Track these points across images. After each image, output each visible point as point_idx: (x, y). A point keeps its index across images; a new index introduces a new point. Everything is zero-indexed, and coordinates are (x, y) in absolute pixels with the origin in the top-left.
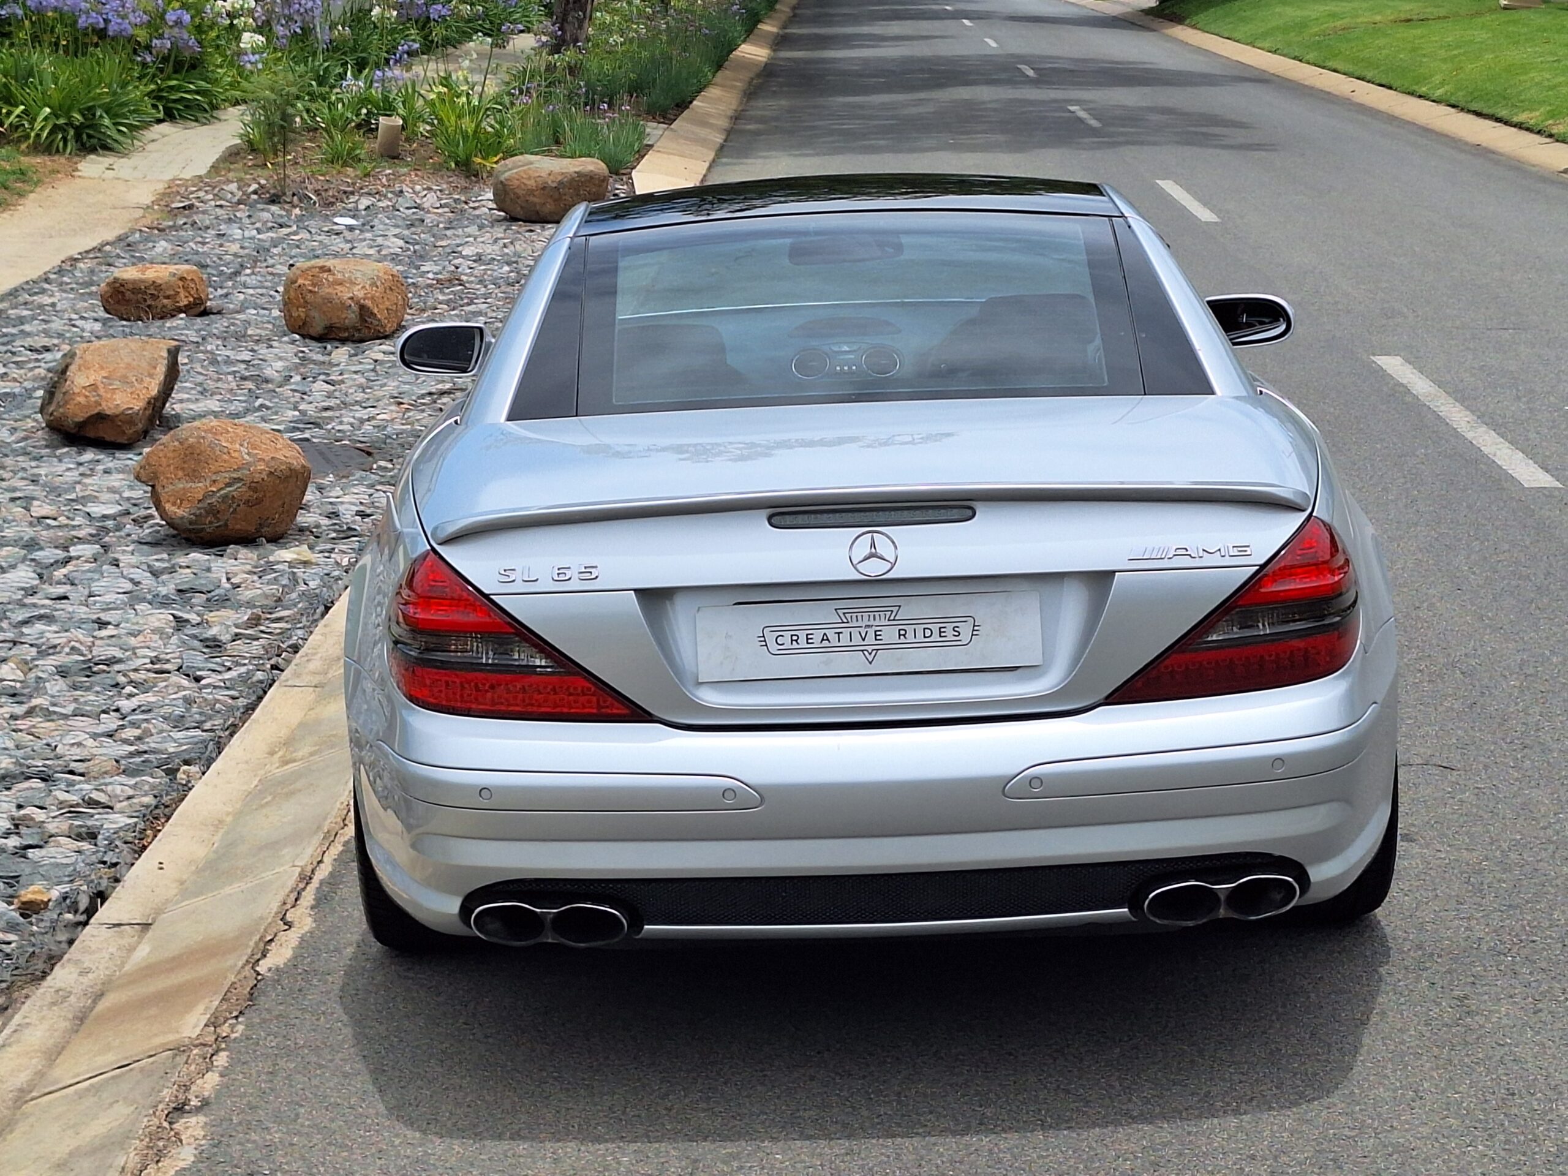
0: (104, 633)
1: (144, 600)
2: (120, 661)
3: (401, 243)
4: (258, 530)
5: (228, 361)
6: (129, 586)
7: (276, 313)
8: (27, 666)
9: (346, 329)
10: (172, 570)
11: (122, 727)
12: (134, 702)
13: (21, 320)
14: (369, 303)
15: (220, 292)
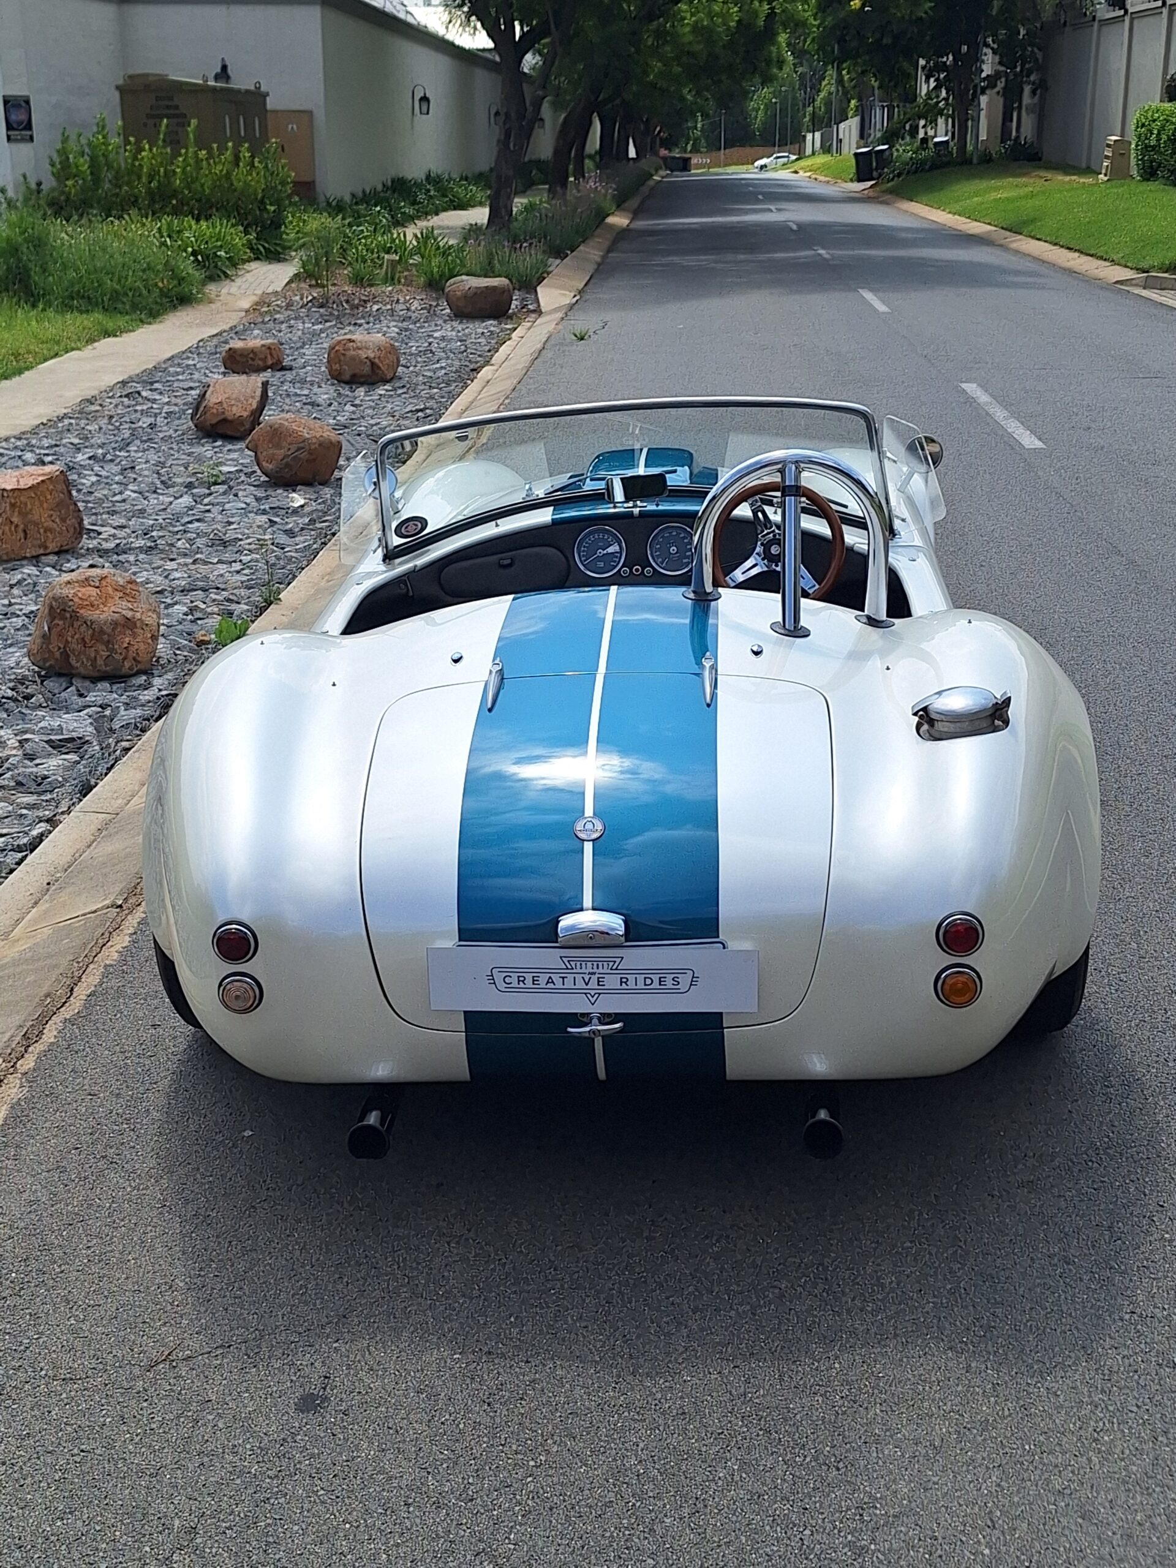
0: (232, 527)
1: (252, 512)
2: (241, 540)
3: (397, 330)
4: (314, 477)
5: (296, 395)
6: (244, 506)
7: (323, 369)
8: (191, 541)
9: (362, 376)
10: (267, 497)
11: (243, 569)
12: (249, 558)
13: (178, 374)
14: (377, 361)
15: (290, 358)
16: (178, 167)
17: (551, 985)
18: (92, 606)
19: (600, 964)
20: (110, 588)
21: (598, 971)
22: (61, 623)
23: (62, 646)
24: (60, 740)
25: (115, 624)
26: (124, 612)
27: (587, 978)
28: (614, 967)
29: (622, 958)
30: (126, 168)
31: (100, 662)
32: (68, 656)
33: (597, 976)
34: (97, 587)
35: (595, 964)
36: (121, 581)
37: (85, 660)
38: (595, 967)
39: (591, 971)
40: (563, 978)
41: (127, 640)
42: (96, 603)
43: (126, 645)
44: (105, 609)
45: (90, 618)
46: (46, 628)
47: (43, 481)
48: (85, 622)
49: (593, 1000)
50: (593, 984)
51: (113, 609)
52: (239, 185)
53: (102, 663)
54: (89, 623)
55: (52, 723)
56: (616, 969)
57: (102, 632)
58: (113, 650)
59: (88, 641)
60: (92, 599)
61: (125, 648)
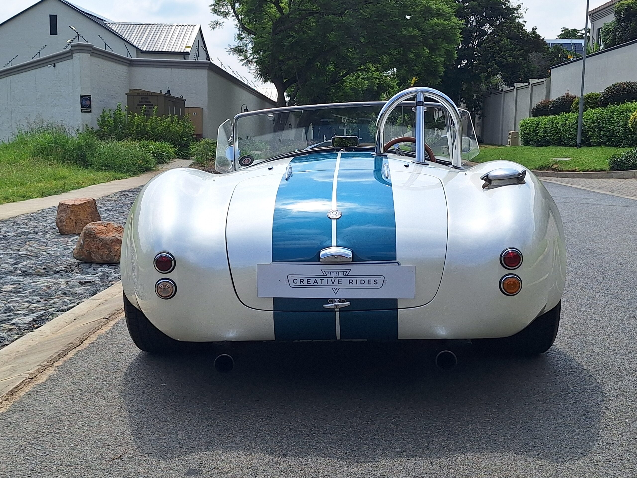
16: (149, 123)
17: (316, 284)
18: (103, 233)
19: (340, 272)
20: (111, 228)
21: (339, 277)
22: (89, 240)
23: (88, 250)
24: (85, 282)
25: (112, 241)
26: (116, 237)
27: (333, 280)
28: (346, 275)
29: (351, 270)
30: (128, 123)
31: (104, 256)
32: (91, 254)
33: (338, 279)
34: (106, 227)
35: (337, 272)
36: (116, 226)
37: (98, 255)
38: (337, 274)
39: (336, 276)
40: (322, 280)
41: (117, 248)
42: (105, 232)
43: (116, 250)
44: (109, 235)
45: (101, 237)
46: (82, 242)
47: (85, 203)
48: (99, 239)
49: (336, 292)
50: (336, 283)
51: (112, 235)
52: (172, 130)
53: (105, 257)
54: (101, 240)
55: (81, 276)
56: (347, 275)
57: (106, 244)
58: (111, 252)
59: (100, 247)
60: (103, 230)
61: (116, 251)
